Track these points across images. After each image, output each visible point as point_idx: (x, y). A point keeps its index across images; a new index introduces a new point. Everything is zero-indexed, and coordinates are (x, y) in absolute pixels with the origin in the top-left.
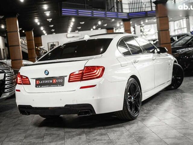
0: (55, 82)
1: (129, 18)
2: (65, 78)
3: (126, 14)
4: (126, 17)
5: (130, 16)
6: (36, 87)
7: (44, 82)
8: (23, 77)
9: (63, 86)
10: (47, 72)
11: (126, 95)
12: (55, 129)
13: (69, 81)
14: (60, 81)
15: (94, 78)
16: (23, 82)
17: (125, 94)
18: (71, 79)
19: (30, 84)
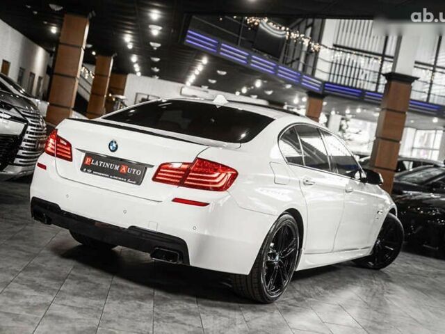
0: (125, 171)
1: (323, 92)
2: (148, 169)
3: (320, 83)
4: (318, 89)
5: (326, 88)
6: (82, 169)
7: (102, 164)
8: (62, 142)
9: (140, 184)
10: (114, 145)
11: (265, 246)
12: (95, 271)
13: (154, 179)
14: (135, 172)
15: (208, 189)
16: (57, 151)
17: (263, 244)
18: (160, 176)
19: (71, 160)
